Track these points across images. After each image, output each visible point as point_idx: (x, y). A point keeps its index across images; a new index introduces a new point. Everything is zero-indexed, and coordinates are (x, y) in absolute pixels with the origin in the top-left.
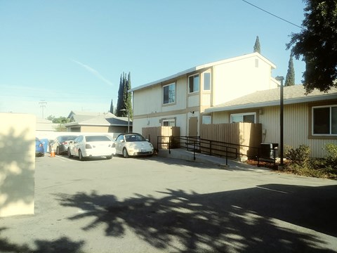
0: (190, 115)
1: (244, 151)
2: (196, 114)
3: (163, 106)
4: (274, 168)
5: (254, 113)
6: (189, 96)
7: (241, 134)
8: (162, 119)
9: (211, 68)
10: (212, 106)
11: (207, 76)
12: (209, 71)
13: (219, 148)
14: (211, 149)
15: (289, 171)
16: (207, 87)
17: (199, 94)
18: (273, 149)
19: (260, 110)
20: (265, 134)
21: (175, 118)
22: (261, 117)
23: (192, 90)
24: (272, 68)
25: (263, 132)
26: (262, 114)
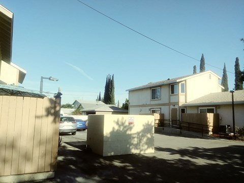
0: (172, 107)
1: (211, 129)
2: (176, 107)
3: (151, 101)
4: (230, 138)
5: (214, 108)
6: (171, 95)
7: (208, 119)
8: (151, 109)
9: (185, 80)
10: (186, 102)
11: (183, 85)
12: (184, 82)
13: (195, 127)
14: (189, 127)
15: (239, 140)
16: (183, 91)
17: (178, 95)
18: (228, 128)
19: (218, 106)
20: (221, 120)
21: (160, 108)
22: (218, 110)
23: (173, 92)
24: (219, 79)
25: (220, 118)
26: (219, 108)
